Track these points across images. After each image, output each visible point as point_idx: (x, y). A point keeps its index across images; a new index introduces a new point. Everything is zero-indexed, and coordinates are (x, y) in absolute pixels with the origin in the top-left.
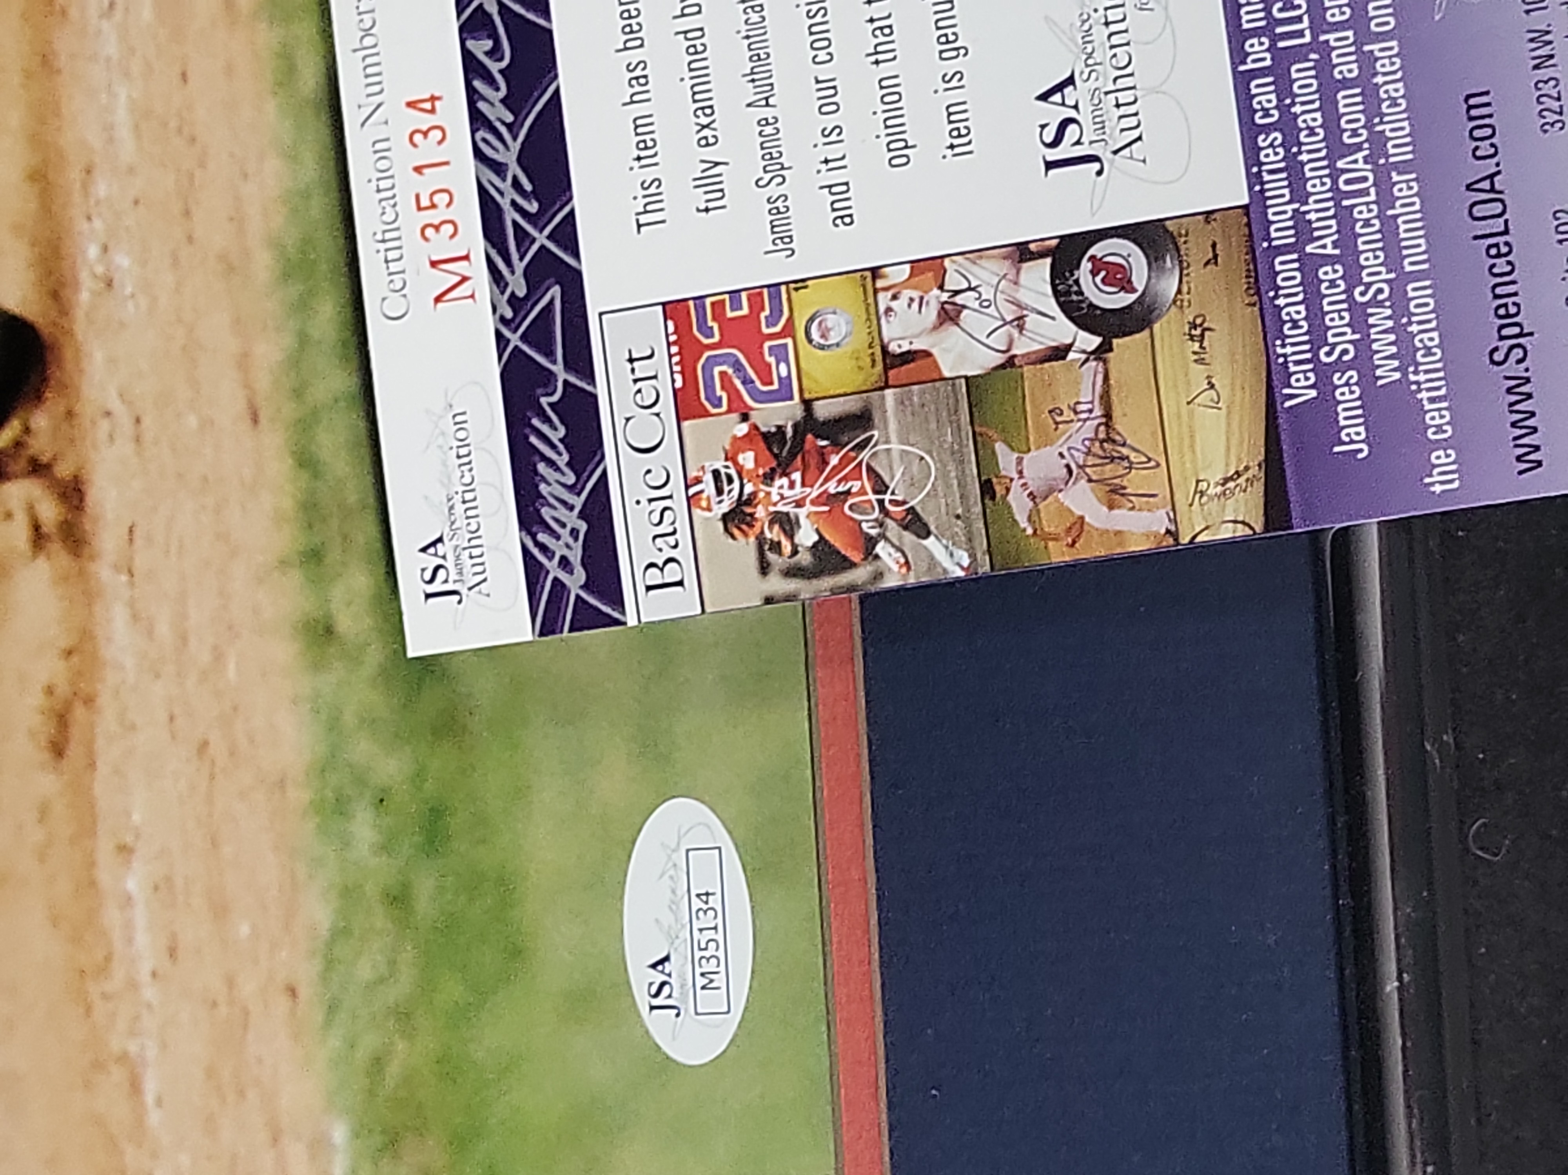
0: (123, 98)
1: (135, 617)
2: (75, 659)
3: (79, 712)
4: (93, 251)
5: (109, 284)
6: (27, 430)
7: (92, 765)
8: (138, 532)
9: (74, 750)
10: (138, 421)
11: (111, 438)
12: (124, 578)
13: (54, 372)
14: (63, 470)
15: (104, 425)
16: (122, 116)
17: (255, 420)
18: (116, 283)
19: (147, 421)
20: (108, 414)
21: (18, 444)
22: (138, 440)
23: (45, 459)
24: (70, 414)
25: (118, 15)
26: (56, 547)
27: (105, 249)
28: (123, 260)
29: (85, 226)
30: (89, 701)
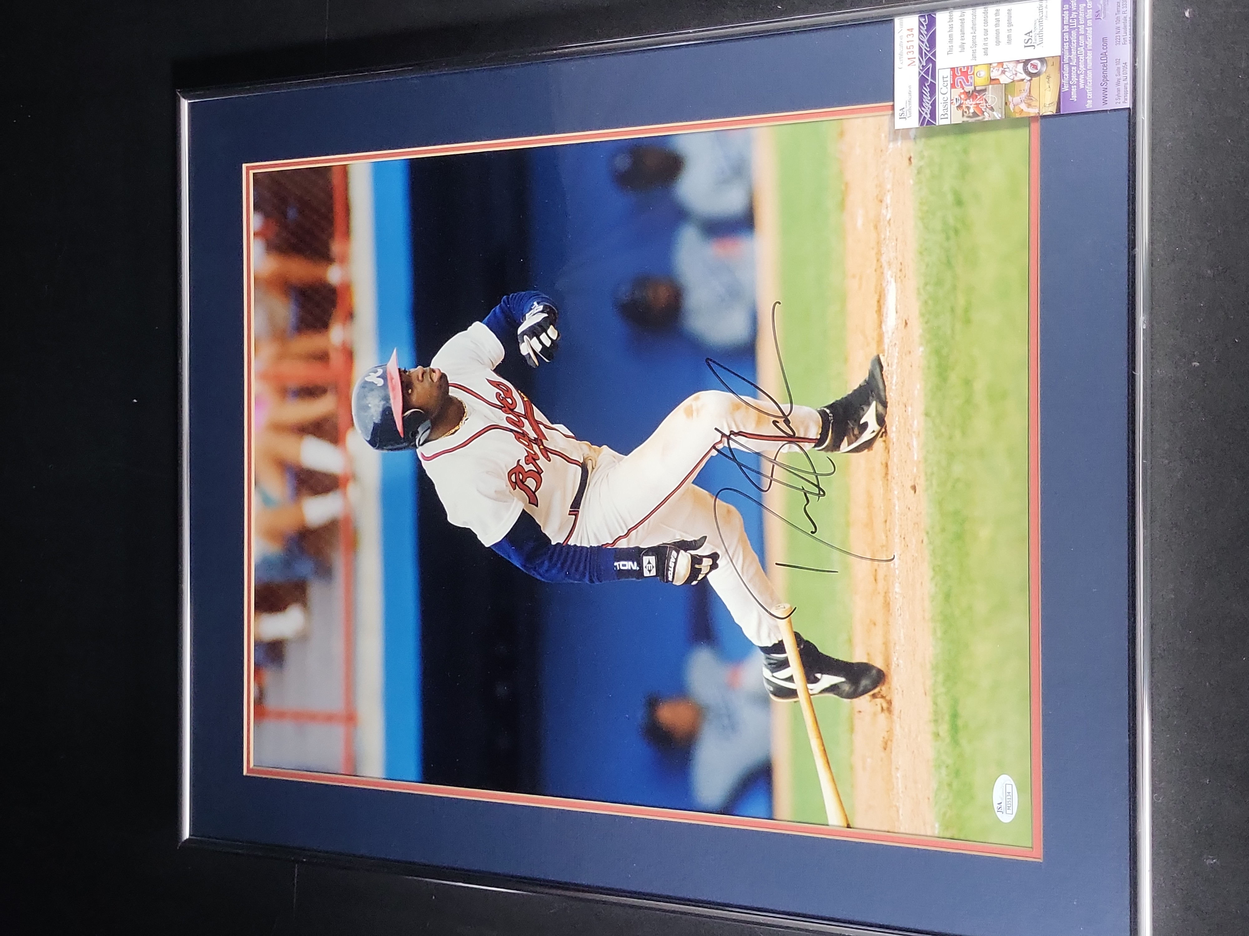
0: (902, 632)
1: (901, 727)
2: (889, 733)
3: (889, 743)
4: (895, 659)
5: (898, 665)
6: (881, 690)
7: (891, 753)
8: (902, 711)
9: (888, 749)
10: (903, 691)
11: (897, 693)
12: (899, 719)
13: (887, 680)
14: (888, 698)
15: (896, 691)
16: (902, 635)
17: (926, 694)
18: (899, 665)
19: (904, 691)
20: (897, 689)
21: (879, 692)
22: (903, 695)
23: (884, 695)
24: (889, 688)
25: (902, 616)
26: (886, 712)
27: (897, 659)
28: (901, 662)
29: (894, 654)
30: (891, 741)
